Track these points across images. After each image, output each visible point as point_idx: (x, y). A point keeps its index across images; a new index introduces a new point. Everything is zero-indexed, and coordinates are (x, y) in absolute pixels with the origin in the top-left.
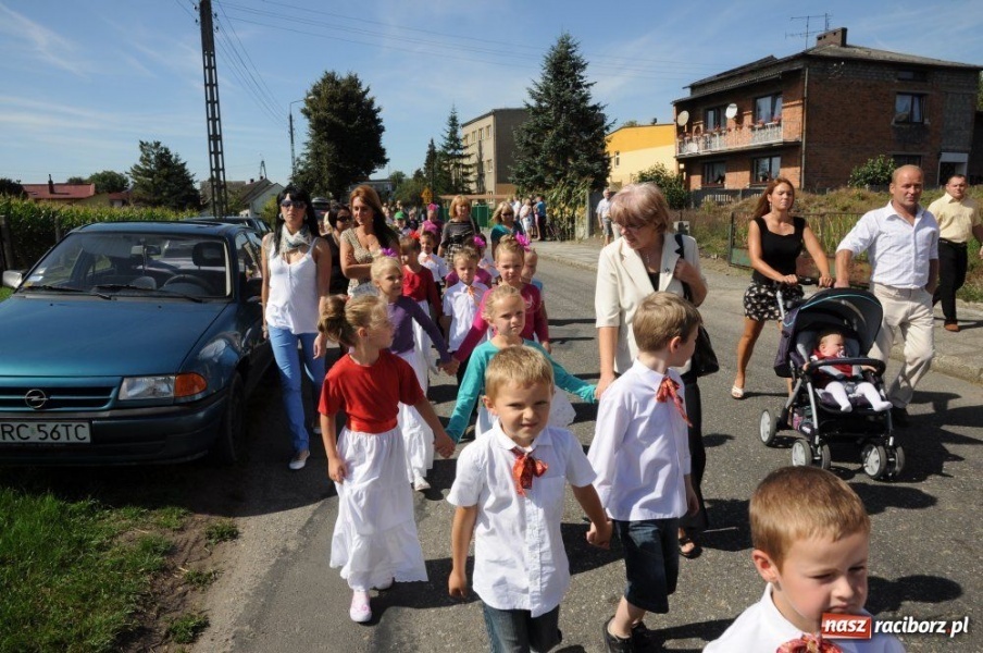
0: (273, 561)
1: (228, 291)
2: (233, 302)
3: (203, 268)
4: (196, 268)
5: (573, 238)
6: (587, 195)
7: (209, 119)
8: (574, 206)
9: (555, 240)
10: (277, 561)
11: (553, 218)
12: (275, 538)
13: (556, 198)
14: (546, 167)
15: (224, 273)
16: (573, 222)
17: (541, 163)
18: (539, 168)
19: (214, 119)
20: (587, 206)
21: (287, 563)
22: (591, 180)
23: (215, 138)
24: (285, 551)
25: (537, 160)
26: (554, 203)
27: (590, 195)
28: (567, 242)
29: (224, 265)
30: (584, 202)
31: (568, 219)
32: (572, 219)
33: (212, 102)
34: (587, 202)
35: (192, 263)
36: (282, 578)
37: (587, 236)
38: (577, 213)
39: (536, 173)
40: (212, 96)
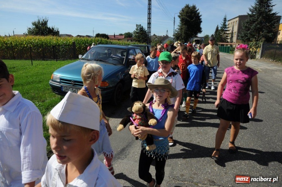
1: (124, 63)
5: (255, 58)
6: (262, 45)
8: (257, 48)
13: (251, 45)
14: (251, 34)
16: (256, 53)
17: (250, 33)
18: (249, 35)
19: (149, 18)
20: (261, 48)
22: (263, 39)
23: (149, 24)
25: (248, 32)
26: (251, 47)
27: (263, 44)
28: (253, 60)
30: (260, 47)
31: (254, 52)
32: (256, 52)
33: (149, 14)
34: (261, 47)
37: (259, 58)
38: (257, 50)
39: (248, 37)
40: (149, 12)
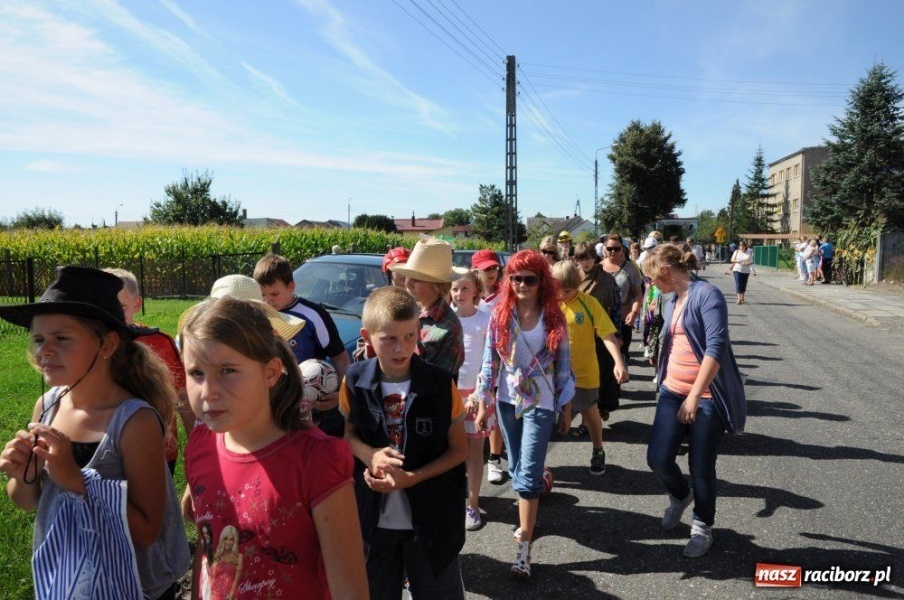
5: (860, 282)
6: (878, 238)
7: (507, 168)
9: (841, 283)
11: (841, 260)
13: (846, 240)
14: (844, 206)
16: (862, 265)
17: (838, 202)
18: (836, 208)
19: (511, 168)
20: (877, 248)
22: (882, 220)
23: (511, 183)
25: (834, 199)
26: (844, 246)
27: (882, 236)
30: (875, 245)
31: (857, 262)
32: (861, 262)
33: (511, 154)
34: (878, 244)
37: (875, 281)
38: (866, 256)
39: (832, 213)
40: (511, 148)
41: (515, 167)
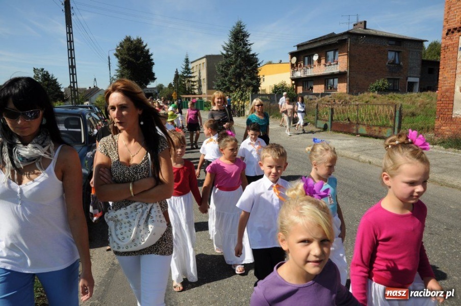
0: (108, 269)
1: (83, 141)
2: (86, 146)
3: (69, 130)
4: (66, 129)
5: (244, 115)
6: (250, 95)
7: (69, 58)
8: (244, 101)
9: (235, 116)
10: (110, 269)
12: (108, 258)
13: (235, 97)
14: (231, 82)
15: (80, 133)
17: (228, 80)
18: (227, 82)
19: (72, 58)
21: (115, 270)
22: (251, 88)
23: (72, 67)
24: (113, 264)
25: (226, 79)
26: (235, 99)
27: (252, 95)
28: (241, 117)
29: (81, 128)
30: (249, 99)
31: (242, 107)
32: (243, 107)
33: (71, 50)
34: (250, 98)
35: (64, 127)
36: (112, 277)
38: (245, 104)
39: (226, 85)
40: (71, 46)
41: (74, 58)
